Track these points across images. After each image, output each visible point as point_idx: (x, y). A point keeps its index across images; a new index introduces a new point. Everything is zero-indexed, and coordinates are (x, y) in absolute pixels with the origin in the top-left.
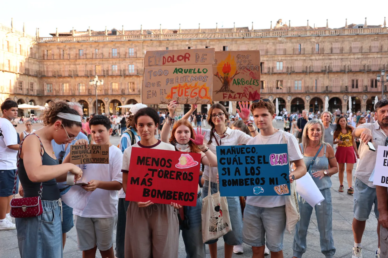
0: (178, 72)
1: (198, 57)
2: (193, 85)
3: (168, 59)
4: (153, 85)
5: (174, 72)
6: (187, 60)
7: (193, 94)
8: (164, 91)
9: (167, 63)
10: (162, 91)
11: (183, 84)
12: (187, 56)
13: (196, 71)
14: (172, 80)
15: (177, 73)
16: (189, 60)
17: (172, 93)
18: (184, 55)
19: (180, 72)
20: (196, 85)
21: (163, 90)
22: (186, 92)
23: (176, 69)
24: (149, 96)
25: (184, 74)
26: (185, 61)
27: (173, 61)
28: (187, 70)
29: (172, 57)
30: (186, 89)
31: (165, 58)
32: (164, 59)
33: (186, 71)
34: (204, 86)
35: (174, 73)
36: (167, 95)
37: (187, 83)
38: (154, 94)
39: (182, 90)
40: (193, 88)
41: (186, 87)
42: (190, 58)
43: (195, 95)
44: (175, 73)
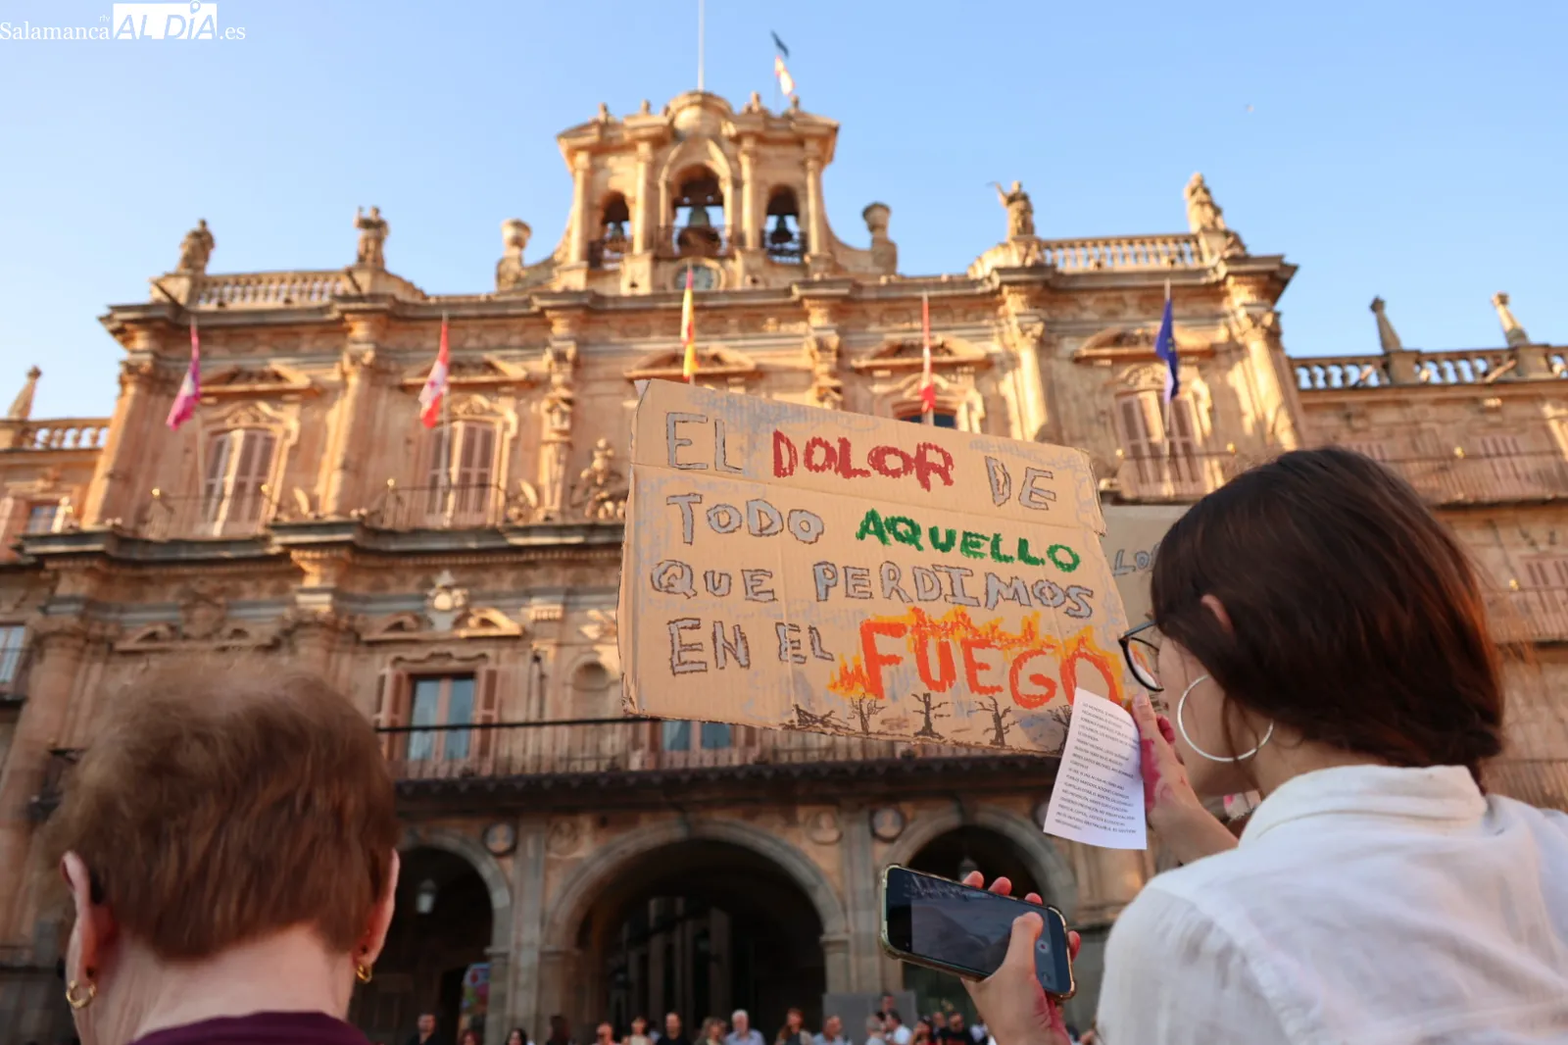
0: (890, 537)
1: (1002, 479)
2: (1015, 630)
3: (809, 453)
4: (716, 582)
5: (864, 530)
6: (935, 478)
7: (1026, 688)
8: (804, 637)
9: (801, 469)
10: (795, 636)
11: (938, 611)
12: (933, 457)
13: (1009, 547)
14: (857, 578)
15: (884, 540)
16: (948, 481)
17: (874, 660)
18: (913, 454)
19: (899, 537)
20: (1030, 632)
21: (795, 628)
22: (972, 667)
23: (872, 516)
24: (686, 656)
25: (931, 555)
26: (926, 485)
27: (848, 472)
28: (951, 535)
29: (837, 446)
30: (967, 646)
31: (789, 445)
32: (783, 447)
33: (942, 539)
34: (1082, 641)
35: (861, 537)
36: (832, 670)
37: (970, 612)
38: (729, 647)
39: (944, 651)
40: (1018, 650)
41: (961, 633)
42: (953, 474)
43: (1042, 690)
44: (872, 539)
